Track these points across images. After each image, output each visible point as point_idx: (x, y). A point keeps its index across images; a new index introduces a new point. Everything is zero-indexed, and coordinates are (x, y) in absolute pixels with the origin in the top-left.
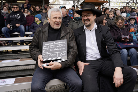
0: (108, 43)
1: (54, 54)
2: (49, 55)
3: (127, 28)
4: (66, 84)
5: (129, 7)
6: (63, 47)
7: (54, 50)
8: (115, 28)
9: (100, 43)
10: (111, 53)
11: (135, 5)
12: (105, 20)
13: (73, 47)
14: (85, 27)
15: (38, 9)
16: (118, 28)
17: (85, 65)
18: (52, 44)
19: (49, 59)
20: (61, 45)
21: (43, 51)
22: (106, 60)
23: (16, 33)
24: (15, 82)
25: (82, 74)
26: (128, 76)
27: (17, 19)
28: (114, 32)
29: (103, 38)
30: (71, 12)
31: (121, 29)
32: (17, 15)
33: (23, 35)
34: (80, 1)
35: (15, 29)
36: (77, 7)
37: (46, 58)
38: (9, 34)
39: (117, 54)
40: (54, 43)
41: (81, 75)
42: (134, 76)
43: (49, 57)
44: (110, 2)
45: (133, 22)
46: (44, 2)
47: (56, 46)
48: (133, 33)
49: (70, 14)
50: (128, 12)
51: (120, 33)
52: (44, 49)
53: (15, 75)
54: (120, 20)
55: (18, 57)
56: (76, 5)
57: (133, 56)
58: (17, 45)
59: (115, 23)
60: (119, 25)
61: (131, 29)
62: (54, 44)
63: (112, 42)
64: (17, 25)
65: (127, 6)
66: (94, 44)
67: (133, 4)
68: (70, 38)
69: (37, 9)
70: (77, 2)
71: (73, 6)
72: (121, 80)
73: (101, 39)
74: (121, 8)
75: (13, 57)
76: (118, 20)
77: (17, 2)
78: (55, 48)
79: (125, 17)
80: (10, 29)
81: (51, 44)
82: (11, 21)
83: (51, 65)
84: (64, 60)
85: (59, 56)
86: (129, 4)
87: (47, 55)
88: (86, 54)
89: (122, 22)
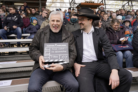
1: (56, 56)
2: (51, 56)
3: (122, 31)
4: (62, 86)
5: (125, 9)
6: (64, 50)
7: (56, 52)
8: (111, 31)
9: (97, 46)
10: (108, 56)
11: (131, 8)
12: (101, 22)
15: (34, 11)
16: (114, 31)
17: (81, 67)
19: (51, 61)
20: (62, 48)
23: (13, 35)
24: (12, 84)
26: (124, 79)
28: (110, 34)
29: (100, 41)
30: (68, 15)
31: (117, 32)
32: (14, 17)
33: (20, 37)
34: (76, 4)
35: (12, 31)
36: (73, 9)
37: (48, 59)
38: (6, 35)
39: (113, 57)
40: (56, 45)
42: (129, 78)
43: (51, 59)
44: (105, 5)
45: (128, 24)
46: (40, 4)
47: (58, 48)
48: (128, 35)
49: (66, 16)
50: (123, 14)
51: (116, 36)
52: (46, 51)
53: (11, 77)
54: (116, 23)
55: (14, 59)
57: (128, 58)
58: (13, 47)
59: (111, 26)
61: (126, 32)
62: (56, 47)
63: (109, 45)
64: (14, 27)
65: (123, 8)
66: (90, 46)
67: (128, 6)
70: (74, 5)
71: (70, 9)
72: (117, 83)
73: (98, 42)
74: (117, 11)
75: (10, 59)
76: (114, 23)
77: (15, 4)
78: (56, 50)
79: (120, 20)
80: (7, 31)
81: (53, 46)
82: (8, 22)
83: (53, 67)
84: (65, 63)
85: (61, 59)
86: (124, 7)
87: (49, 56)
88: (82, 56)
89: (118, 24)
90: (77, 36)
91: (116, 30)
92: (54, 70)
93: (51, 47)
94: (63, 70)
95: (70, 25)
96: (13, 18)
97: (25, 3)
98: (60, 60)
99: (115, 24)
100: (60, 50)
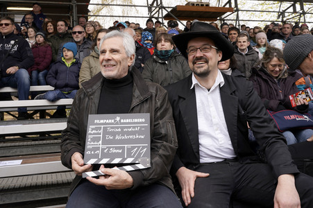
0: (255, 122)
1: (116, 148)
2: (103, 150)
6: (140, 133)
7: (117, 137)
8: (265, 77)
9: (235, 122)
10: (265, 145)
11: (300, 18)
13: (166, 135)
14: (194, 81)
15: (63, 27)
16: (271, 77)
17: (198, 177)
18: (113, 121)
20: (134, 127)
21: (89, 138)
22: (249, 161)
25: (189, 201)
27: (9, 55)
29: (241, 109)
31: (279, 80)
32: (8, 43)
34: (164, 8)
35: (4, 79)
36: (158, 23)
37: (95, 156)
40: (118, 119)
41: (186, 204)
43: (104, 156)
44: (238, 10)
46: (75, 10)
47: (122, 128)
49: (146, 42)
51: (276, 90)
52: (91, 134)
54: (275, 59)
56: (156, 18)
60: (272, 71)
62: (117, 123)
63: (265, 117)
65: (280, 20)
66: (217, 124)
67: (294, 15)
68: (157, 110)
69: (60, 27)
70: (158, 11)
73: (237, 112)
76: (271, 59)
77: (8, 8)
78: (118, 133)
81: (110, 121)
84: (141, 166)
85: (129, 156)
86: (284, 17)
87: (98, 149)
88: (199, 150)
89: (279, 63)
90: (180, 97)
91: (277, 78)
92: (109, 187)
93: (105, 124)
94: (133, 186)
95: (154, 64)
96: (8, 46)
97: (36, 6)
98: (126, 159)
99: (273, 63)
100: (129, 133)
